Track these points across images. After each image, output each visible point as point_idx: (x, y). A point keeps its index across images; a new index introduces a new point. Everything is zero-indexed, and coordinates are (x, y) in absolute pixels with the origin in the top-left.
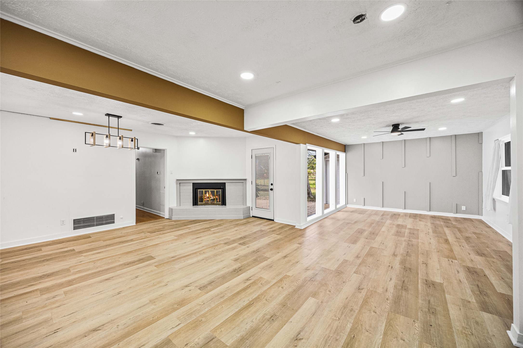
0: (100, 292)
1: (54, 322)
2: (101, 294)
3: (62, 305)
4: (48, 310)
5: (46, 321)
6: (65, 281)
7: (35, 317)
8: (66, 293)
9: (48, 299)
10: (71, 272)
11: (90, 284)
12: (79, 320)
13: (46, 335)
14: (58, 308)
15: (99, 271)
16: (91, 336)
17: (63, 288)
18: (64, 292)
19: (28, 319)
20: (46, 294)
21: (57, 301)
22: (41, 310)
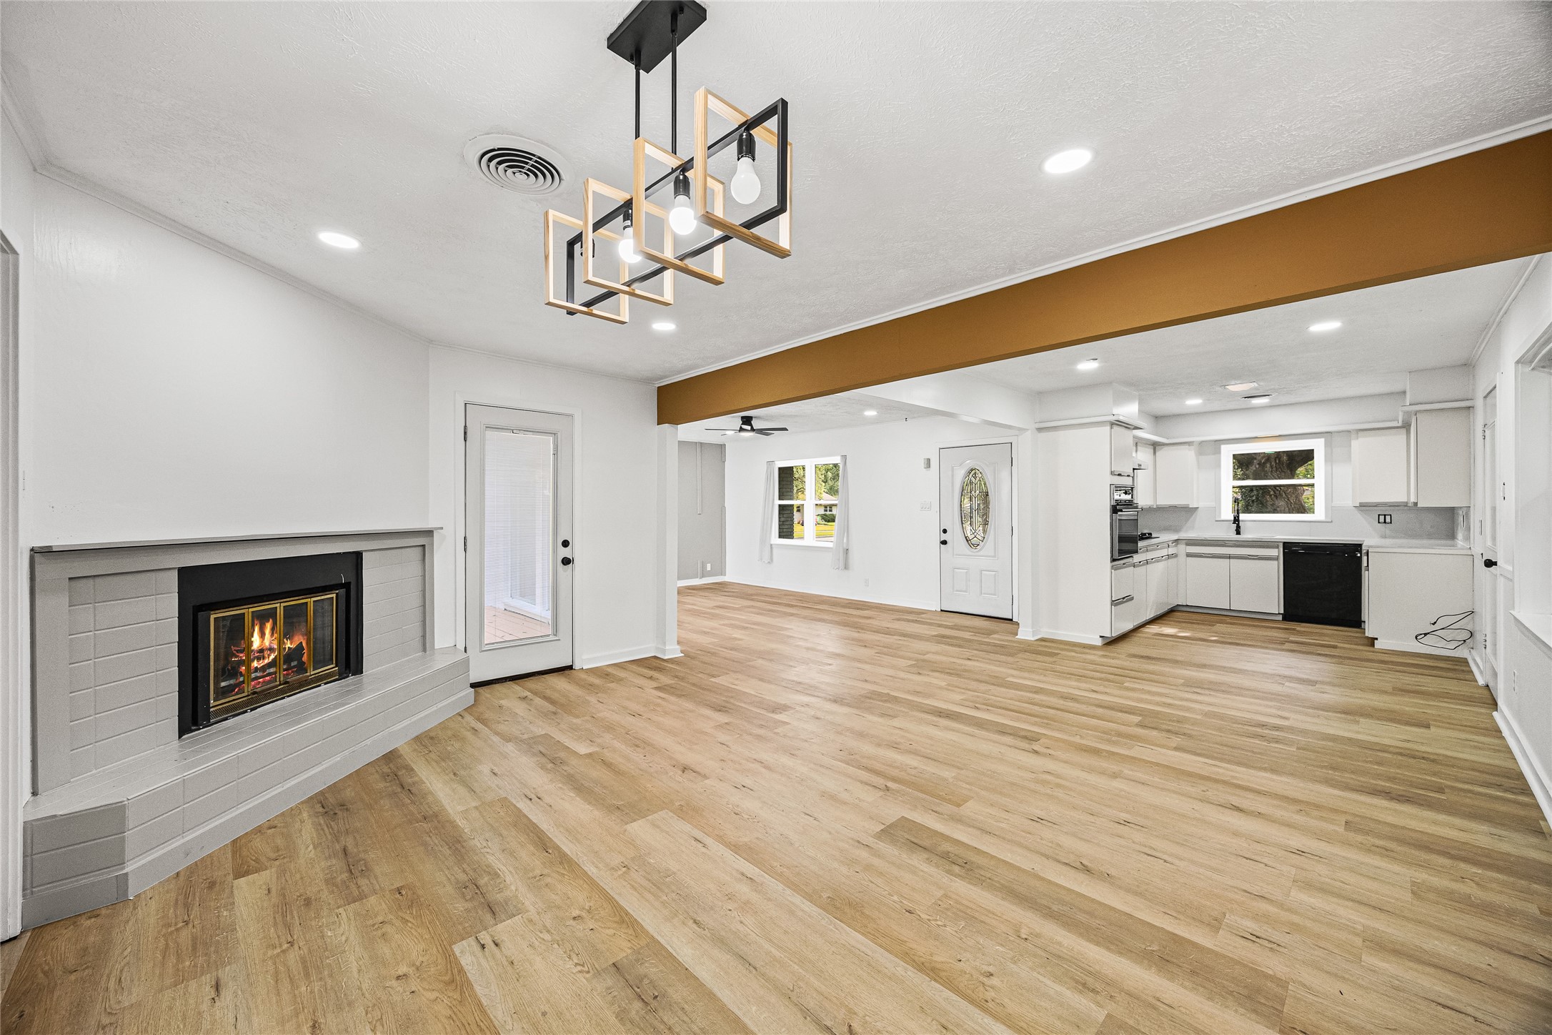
0: (1149, 855)
1: (1293, 871)
2: (1151, 848)
3: (1253, 896)
4: (1290, 910)
5: (1308, 886)
6: (1172, 980)
7: (1330, 917)
8: (1215, 925)
9: (1274, 946)
10: (1109, 1016)
11: (1136, 894)
12: (1246, 839)
13: (1320, 859)
14: (1266, 895)
15: (1050, 915)
16: (1252, 809)
17: (1210, 951)
18: (1217, 930)
19: (1348, 923)
20: (1271, 972)
21: (1256, 917)
22: (1309, 924)
